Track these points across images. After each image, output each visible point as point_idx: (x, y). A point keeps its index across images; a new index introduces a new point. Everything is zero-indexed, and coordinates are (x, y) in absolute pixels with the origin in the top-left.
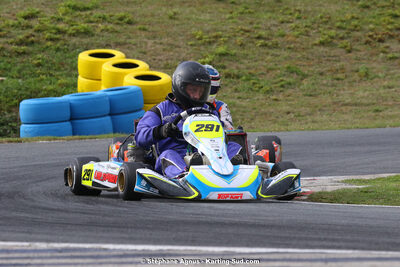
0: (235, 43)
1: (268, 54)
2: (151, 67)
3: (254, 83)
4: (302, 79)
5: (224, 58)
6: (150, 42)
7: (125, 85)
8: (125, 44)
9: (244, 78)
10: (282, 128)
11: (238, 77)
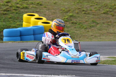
0: (75, 13)
1: (86, 16)
2: (47, 20)
3: (81, 26)
4: (97, 25)
5: (71, 17)
6: (47, 11)
7: (38, 25)
8: (39, 12)
9: (78, 24)
10: (90, 40)
11: (76, 23)
